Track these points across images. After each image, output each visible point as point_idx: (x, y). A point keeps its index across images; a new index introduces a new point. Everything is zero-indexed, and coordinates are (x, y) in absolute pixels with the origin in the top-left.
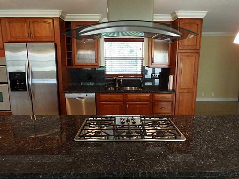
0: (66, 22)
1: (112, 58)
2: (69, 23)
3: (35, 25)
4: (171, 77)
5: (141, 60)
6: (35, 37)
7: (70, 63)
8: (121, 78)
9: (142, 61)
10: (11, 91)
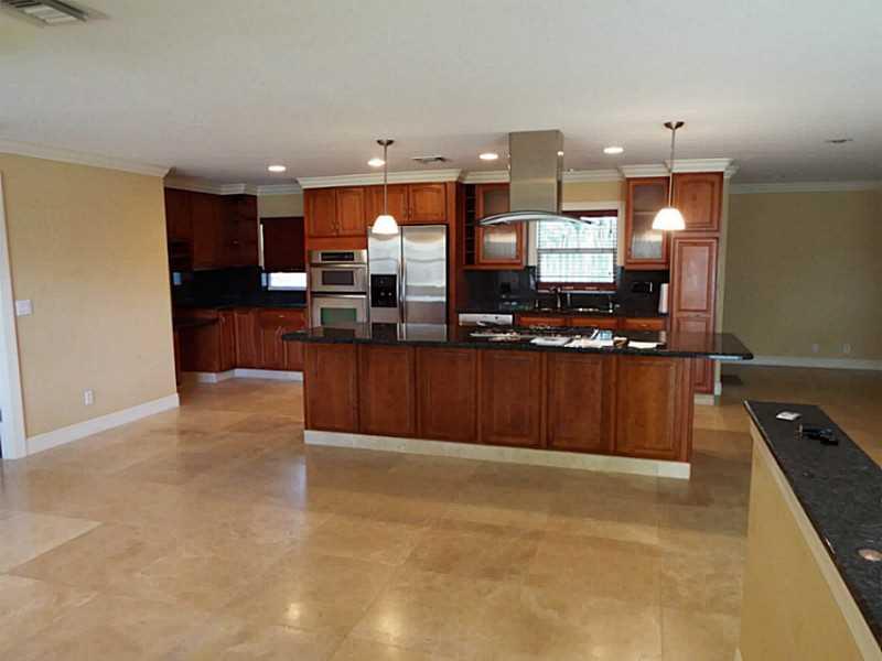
0: (468, 185)
1: (552, 251)
2: (471, 187)
3: (417, 195)
4: (665, 287)
5: (612, 255)
6: (416, 214)
7: (470, 259)
8: (569, 291)
9: (615, 257)
10: (373, 306)
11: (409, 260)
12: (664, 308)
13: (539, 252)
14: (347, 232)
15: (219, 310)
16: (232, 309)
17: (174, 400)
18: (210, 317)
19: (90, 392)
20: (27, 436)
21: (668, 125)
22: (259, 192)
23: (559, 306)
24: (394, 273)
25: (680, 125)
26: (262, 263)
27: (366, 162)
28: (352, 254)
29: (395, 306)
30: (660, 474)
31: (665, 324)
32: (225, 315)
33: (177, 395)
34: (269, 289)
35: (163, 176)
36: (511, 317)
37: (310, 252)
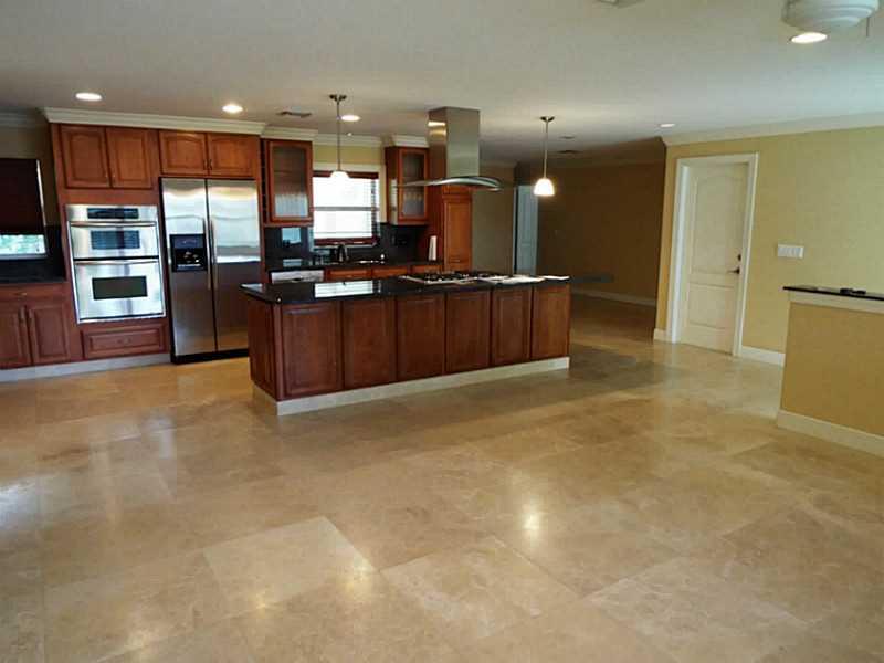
3: (217, 146)
4: (433, 239)
5: (371, 213)
6: (217, 166)
11: (214, 217)
12: (434, 256)
14: (126, 185)
21: (544, 119)
25: (551, 119)
28: (136, 210)
36: (321, 272)
37: (64, 207)
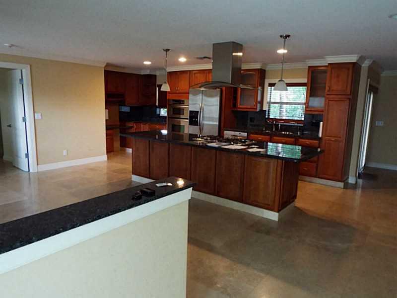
3: (210, 75)
4: (322, 123)
7: (234, 105)
8: (281, 123)
10: (189, 125)
11: (204, 104)
12: (320, 135)
13: (270, 103)
14: (182, 91)
15: (135, 123)
16: (141, 123)
17: (105, 157)
18: (131, 125)
19: (66, 151)
20: (38, 165)
22: (157, 73)
23: (274, 130)
24: (197, 110)
26: (157, 104)
27: (177, 59)
28: (184, 101)
29: (198, 125)
30: (265, 216)
31: (319, 143)
32: (136, 125)
33: (106, 156)
34: (161, 115)
35: (104, 66)
36: (246, 134)
